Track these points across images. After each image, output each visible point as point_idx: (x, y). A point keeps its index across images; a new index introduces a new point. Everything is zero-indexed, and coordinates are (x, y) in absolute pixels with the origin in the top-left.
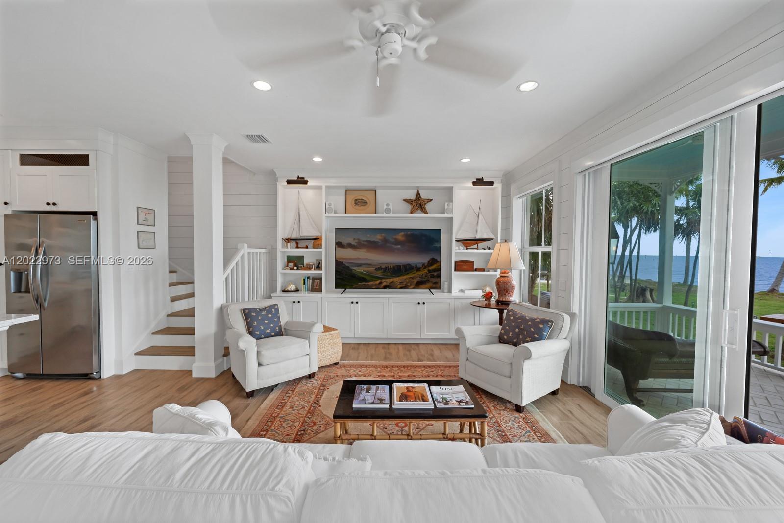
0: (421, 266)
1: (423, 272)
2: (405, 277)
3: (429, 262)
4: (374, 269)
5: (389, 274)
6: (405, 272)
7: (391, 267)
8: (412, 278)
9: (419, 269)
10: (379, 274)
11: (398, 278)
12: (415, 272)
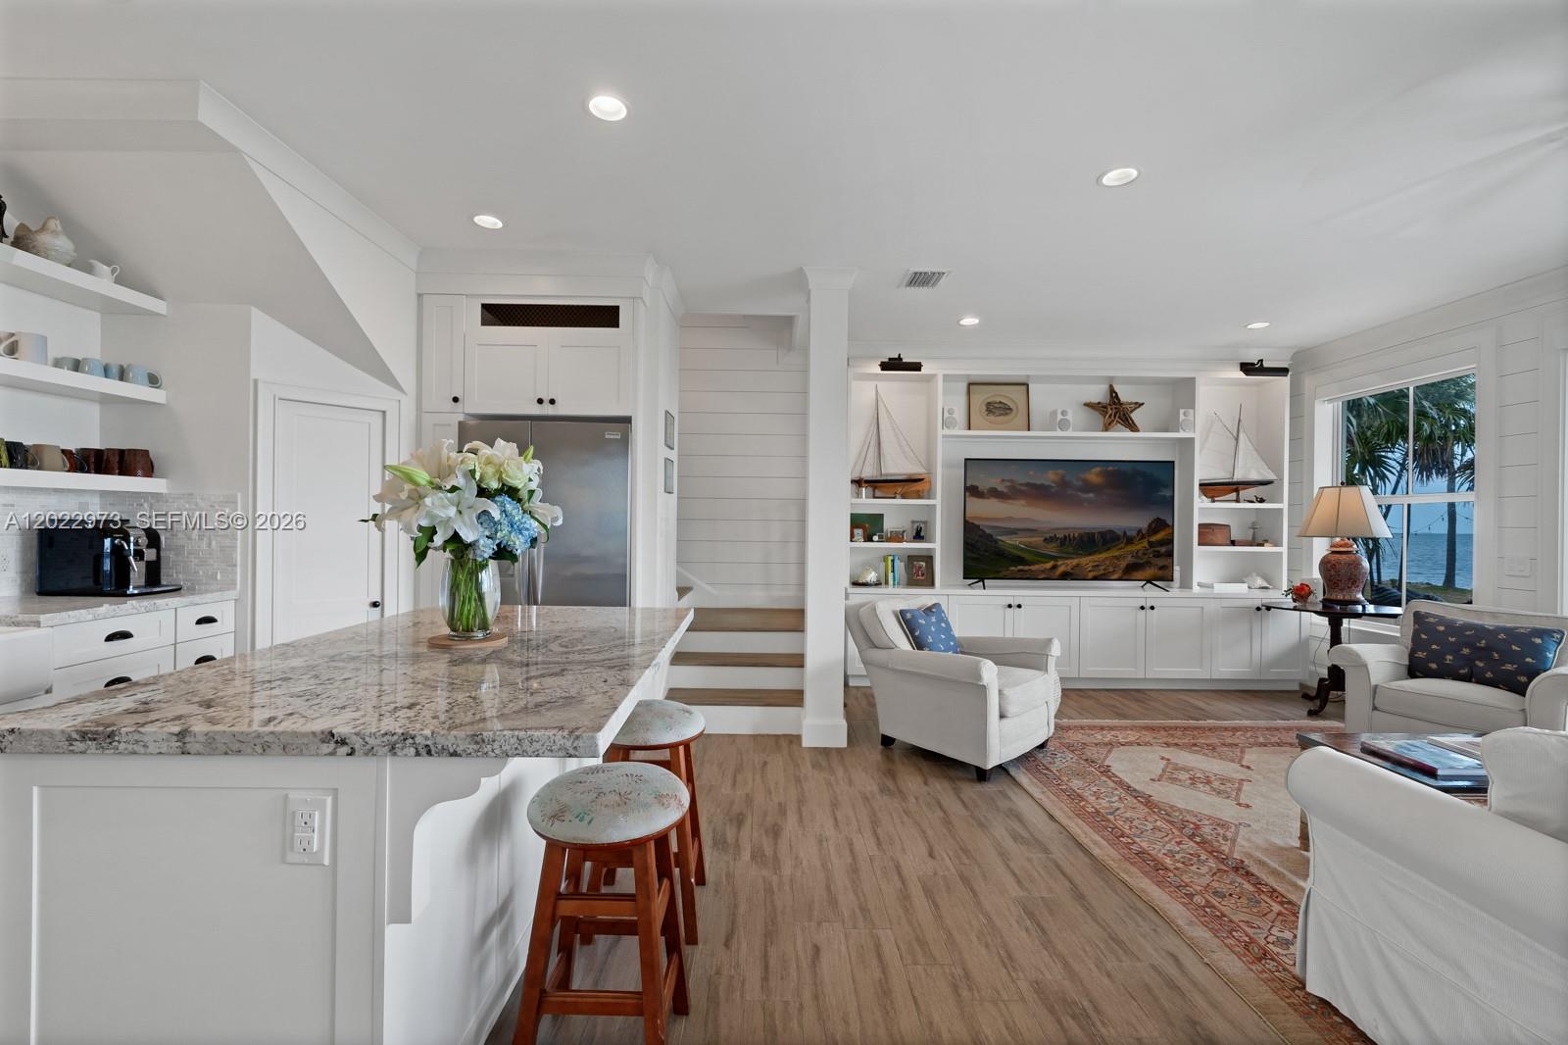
0: (1134, 533)
1: (1139, 547)
2: (1104, 555)
3: (1150, 526)
4: (1042, 539)
5: (1071, 550)
6: (1103, 545)
7: (1076, 535)
8: (1117, 558)
9: (1130, 541)
10: (1051, 549)
11: (1090, 558)
12: (1122, 545)
